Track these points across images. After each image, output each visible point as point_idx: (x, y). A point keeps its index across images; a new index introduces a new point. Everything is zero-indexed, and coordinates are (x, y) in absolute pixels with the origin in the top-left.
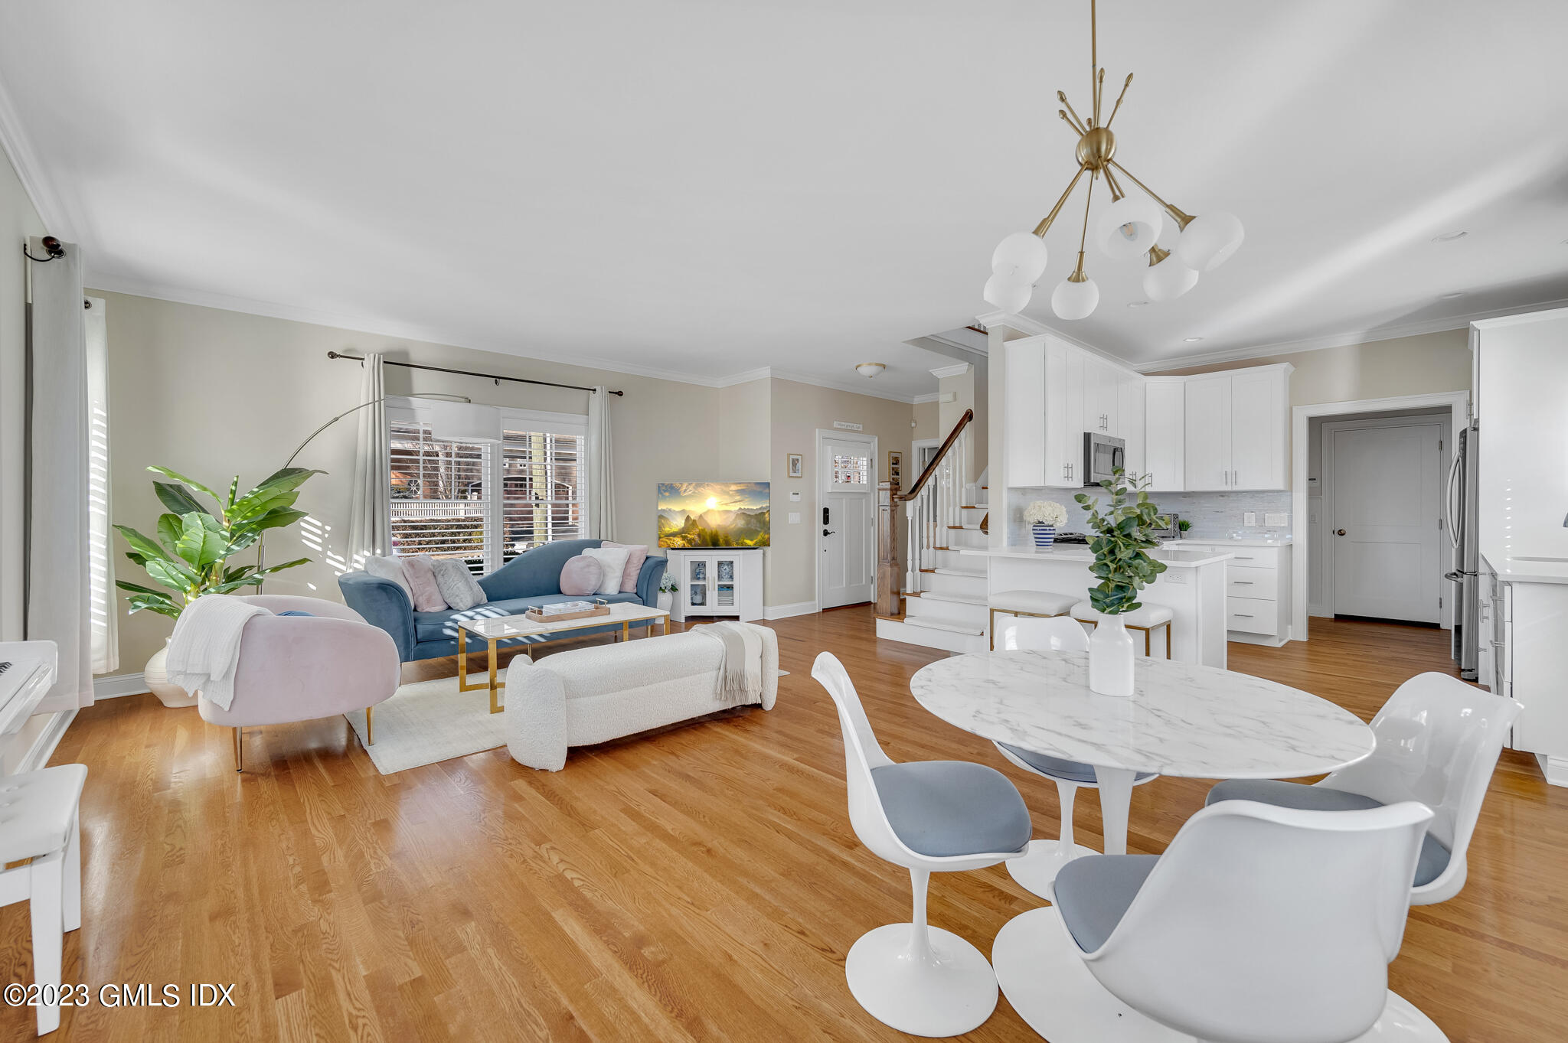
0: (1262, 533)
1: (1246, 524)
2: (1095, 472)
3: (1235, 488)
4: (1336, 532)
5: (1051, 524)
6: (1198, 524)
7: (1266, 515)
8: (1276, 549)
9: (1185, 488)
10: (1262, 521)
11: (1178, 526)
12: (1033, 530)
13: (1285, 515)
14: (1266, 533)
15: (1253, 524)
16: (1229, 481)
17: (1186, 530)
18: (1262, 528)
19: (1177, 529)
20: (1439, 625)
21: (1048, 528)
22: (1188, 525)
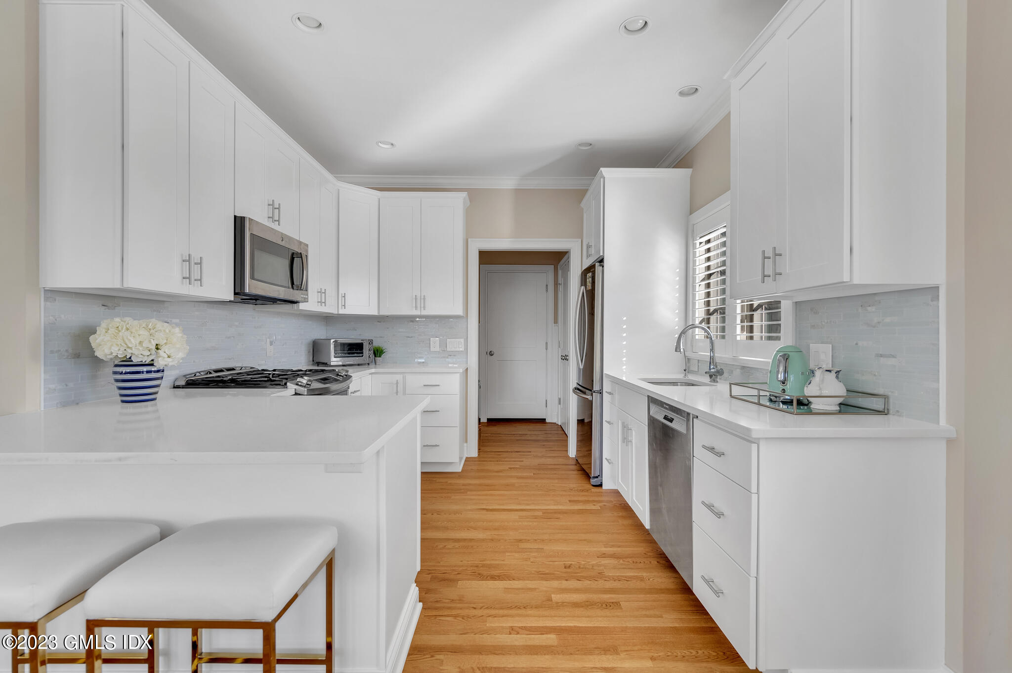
0: (444, 357)
1: (432, 349)
2: (252, 277)
3: (424, 313)
4: (488, 353)
5: (148, 360)
6: (392, 350)
7: (448, 340)
8: (458, 375)
9: (379, 312)
10: (444, 344)
11: (372, 352)
12: (115, 373)
13: (462, 340)
14: (448, 358)
15: (437, 349)
16: (419, 306)
17: (380, 356)
18: (446, 354)
19: (372, 356)
20: (545, 419)
21: (145, 369)
22: (382, 351)
